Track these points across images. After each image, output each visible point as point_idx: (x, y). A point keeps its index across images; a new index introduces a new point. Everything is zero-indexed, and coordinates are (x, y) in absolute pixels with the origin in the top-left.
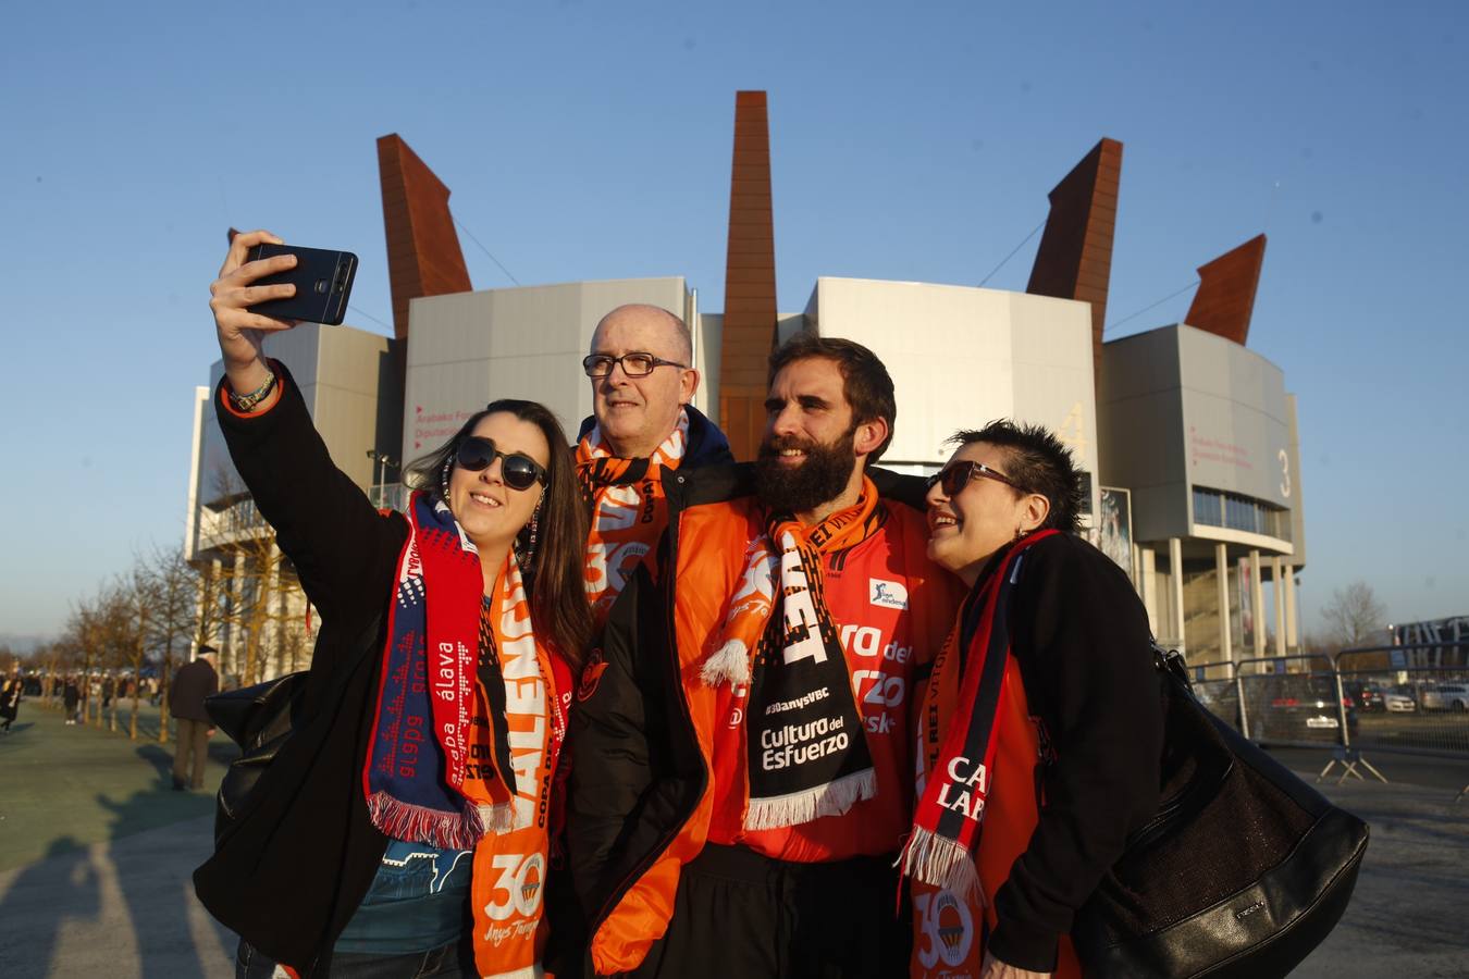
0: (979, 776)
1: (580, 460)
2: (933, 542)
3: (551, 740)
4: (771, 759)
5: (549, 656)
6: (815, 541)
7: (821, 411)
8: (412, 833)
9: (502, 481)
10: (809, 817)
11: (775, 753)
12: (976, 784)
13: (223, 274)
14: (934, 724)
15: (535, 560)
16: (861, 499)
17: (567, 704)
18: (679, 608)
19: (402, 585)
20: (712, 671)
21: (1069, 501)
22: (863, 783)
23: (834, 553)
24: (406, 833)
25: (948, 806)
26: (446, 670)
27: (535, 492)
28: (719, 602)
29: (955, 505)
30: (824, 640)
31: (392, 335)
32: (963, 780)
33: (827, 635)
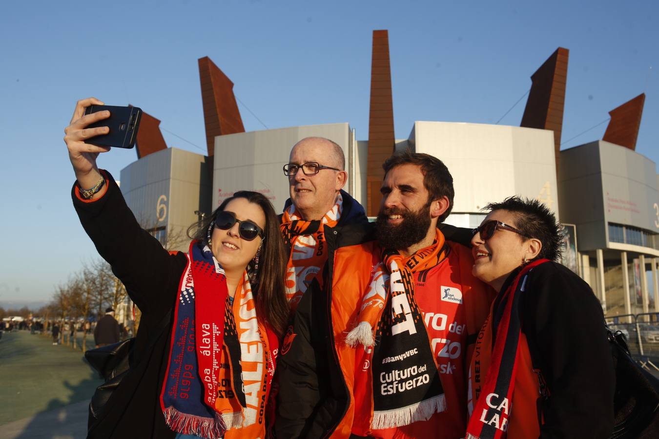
0: (504, 405)
1: (284, 221)
2: (476, 266)
3: (266, 376)
4: (386, 389)
5: (266, 330)
6: (409, 266)
7: (411, 193)
8: (187, 430)
9: (239, 235)
10: (408, 422)
11: (388, 385)
12: (503, 409)
13: (73, 122)
14: (477, 371)
15: (258, 277)
16: (435, 242)
17: (275, 356)
18: (334, 304)
19: (182, 292)
20: (351, 339)
21: (553, 242)
22: (439, 403)
23: (420, 272)
24: (184, 429)
25: (486, 422)
26: (206, 339)
27: (258, 241)
28: (356, 301)
29: (488, 246)
30: (414, 322)
31: (207, 155)
32: (495, 407)
33: (416, 319)
